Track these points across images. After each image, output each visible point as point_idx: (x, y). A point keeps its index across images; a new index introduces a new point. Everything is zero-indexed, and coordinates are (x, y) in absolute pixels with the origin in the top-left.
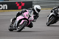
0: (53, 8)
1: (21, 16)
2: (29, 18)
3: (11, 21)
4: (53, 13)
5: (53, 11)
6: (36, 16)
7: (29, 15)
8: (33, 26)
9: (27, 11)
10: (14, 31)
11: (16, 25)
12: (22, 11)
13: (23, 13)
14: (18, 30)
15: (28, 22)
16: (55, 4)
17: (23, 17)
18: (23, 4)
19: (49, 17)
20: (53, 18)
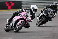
0: (44, 8)
1: (18, 16)
2: (26, 18)
3: (8, 21)
4: (43, 13)
5: (44, 11)
6: (33, 16)
7: (27, 15)
8: (30, 26)
9: (24, 11)
10: (10, 31)
11: (13, 26)
12: (19, 11)
13: (21, 13)
14: (15, 30)
15: (26, 22)
16: (44, 4)
17: (21, 17)
18: (13, 4)
19: (39, 17)
20: (43, 18)
